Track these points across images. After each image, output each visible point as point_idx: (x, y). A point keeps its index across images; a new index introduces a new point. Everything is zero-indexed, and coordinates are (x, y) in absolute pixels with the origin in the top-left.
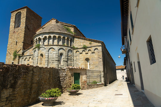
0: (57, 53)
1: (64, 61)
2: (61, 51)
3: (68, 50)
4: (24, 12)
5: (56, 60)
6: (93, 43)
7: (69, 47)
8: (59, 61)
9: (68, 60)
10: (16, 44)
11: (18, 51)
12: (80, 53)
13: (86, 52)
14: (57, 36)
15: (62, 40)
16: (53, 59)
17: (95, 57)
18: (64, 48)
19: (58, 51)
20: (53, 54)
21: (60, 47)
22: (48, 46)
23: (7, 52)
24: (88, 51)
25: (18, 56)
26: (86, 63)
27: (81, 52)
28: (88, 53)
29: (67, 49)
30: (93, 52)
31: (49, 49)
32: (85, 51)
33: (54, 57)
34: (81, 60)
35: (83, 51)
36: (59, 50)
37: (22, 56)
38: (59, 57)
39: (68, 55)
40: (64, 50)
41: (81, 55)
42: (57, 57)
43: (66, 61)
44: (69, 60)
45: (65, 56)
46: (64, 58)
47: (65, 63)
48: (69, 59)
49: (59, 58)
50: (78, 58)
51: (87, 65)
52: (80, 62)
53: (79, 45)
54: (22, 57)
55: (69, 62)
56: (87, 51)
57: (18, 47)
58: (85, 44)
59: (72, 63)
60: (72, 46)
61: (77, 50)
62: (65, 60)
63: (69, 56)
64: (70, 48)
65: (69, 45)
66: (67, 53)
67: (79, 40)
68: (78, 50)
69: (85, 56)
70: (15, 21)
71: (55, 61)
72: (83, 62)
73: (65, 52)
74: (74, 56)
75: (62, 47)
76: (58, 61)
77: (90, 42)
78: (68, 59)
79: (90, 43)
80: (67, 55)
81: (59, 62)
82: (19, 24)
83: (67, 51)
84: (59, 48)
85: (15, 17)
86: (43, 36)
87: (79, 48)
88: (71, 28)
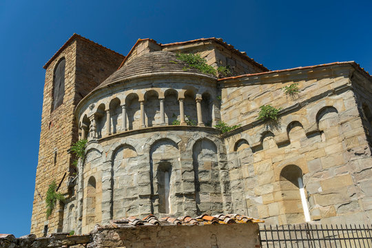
0: (144, 166)
1: (179, 195)
2: (163, 152)
3: (193, 142)
4: (71, 55)
5: (141, 197)
6: (302, 84)
7: (200, 129)
8: (157, 197)
9: (198, 190)
10: (55, 162)
11: (58, 185)
12: (255, 149)
13: (278, 139)
14: (141, 93)
15: (161, 104)
16: (131, 194)
17: (329, 150)
18: (174, 136)
19: (147, 155)
20: (130, 170)
21: (154, 137)
22: (109, 142)
23: (36, 193)
24: (289, 128)
25: (58, 202)
26: (290, 194)
27: (257, 141)
28: (287, 143)
29: (189, 140)
30: (314, 128)
31: (115, 153)
32: (275, 131)
33: (134, 184)
34: (262, 179)
35: (264, 135)
36: (153, 147)
37: (68, 200)
38: (155, 181)
39: (195, 164)
40: (176, 145)
41: (259, 156)
42: (146, 179)
43: (189, 195)
44: (202, 186)
45: (180, 172)
46: (178, 183)
47: (183, 206)
48: (206, 182)
49: (155, 186)
50: (245, 172)
51: (299, 200)
52: (257, 190)
53: (244, 110)
54: (70, 204)
55: (205, 198)
56: (281, 133)
57: (59, 170)
58: (266, 101)
59: (224, 200)
60: (214, 125)
61: (238, 137)
62: (182, 191)
63: (200, 168)
64: (203, 135)
65: (200, 121)
66: (189, 157)
67: (242, 90)
68: (244, 135)
69: (279, 158)
70: (53, 89)
71: (139, 201)
72: (271, 189)
73: (182, 152)
74: (230, 166)
75: (164, 134)
76: (152, 197)
77: (288, 84)
78: (197, 183)
79: (291, 92)
80: (191, 166)
81: (156, 202)
82: (61, 96)
83: (190, 148)
84: (151, 142)
85: (52, 79)
86: (93, 107)
87: (244, 124)
88: (207, 52)
